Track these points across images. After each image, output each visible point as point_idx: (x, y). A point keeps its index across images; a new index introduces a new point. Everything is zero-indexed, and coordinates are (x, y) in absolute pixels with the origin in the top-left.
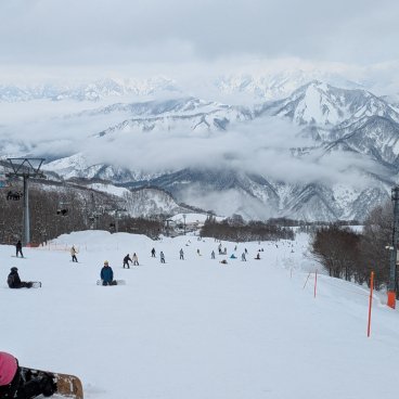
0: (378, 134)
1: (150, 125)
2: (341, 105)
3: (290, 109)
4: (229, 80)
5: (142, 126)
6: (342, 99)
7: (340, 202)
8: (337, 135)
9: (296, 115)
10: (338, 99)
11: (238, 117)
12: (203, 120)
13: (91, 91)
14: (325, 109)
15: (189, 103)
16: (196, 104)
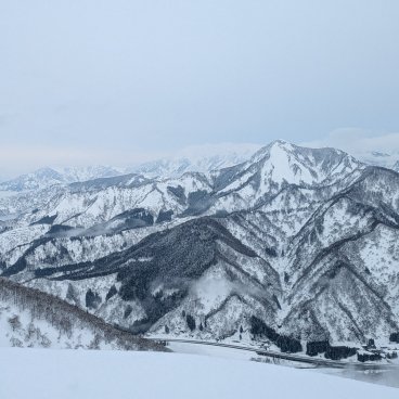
0: (382, 186)
1: (92, 198)
2: (311, 164)
3: (254, 171)
4: (167, 164)
5: (82, 199)
6: (311, 158)
7: (377, 275)
8: (324, 194)
9: (263, 177)
10: (307, 159)
11: (194, 183)
12: (155, 188)
13: (31, 180)
14: (296, 168)
15: (133, 179)
16: (141, 180)
